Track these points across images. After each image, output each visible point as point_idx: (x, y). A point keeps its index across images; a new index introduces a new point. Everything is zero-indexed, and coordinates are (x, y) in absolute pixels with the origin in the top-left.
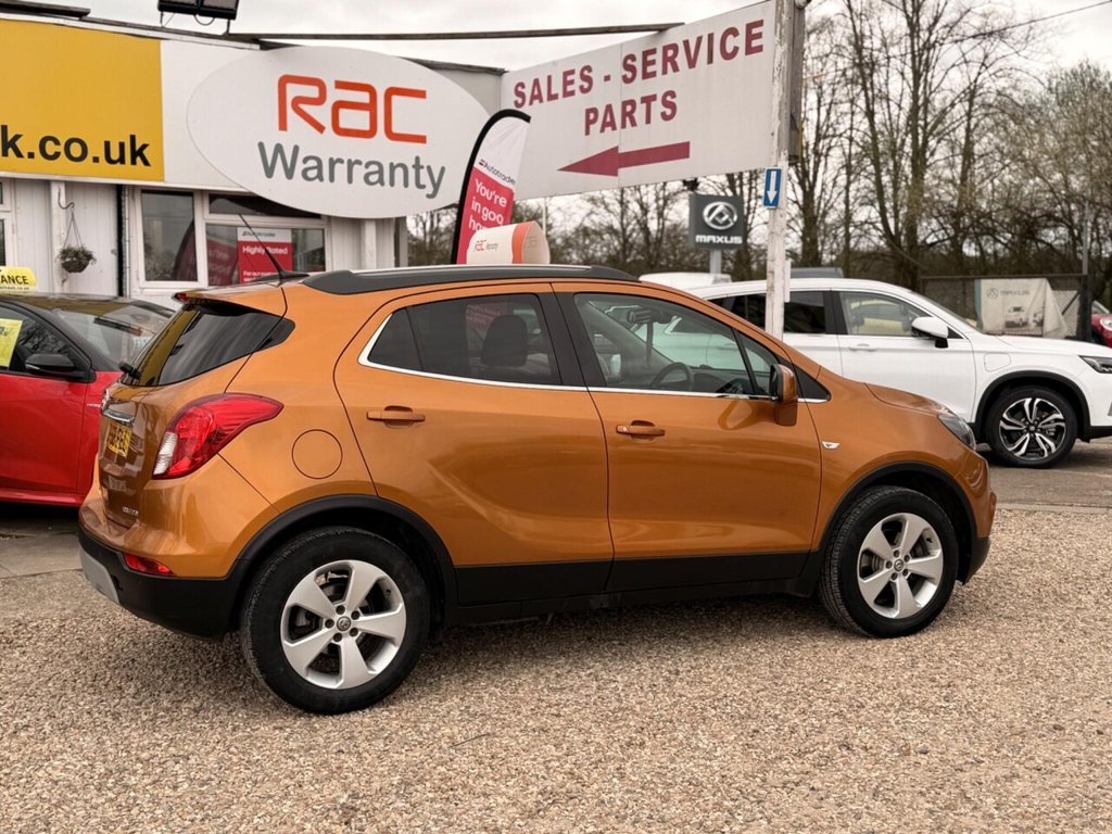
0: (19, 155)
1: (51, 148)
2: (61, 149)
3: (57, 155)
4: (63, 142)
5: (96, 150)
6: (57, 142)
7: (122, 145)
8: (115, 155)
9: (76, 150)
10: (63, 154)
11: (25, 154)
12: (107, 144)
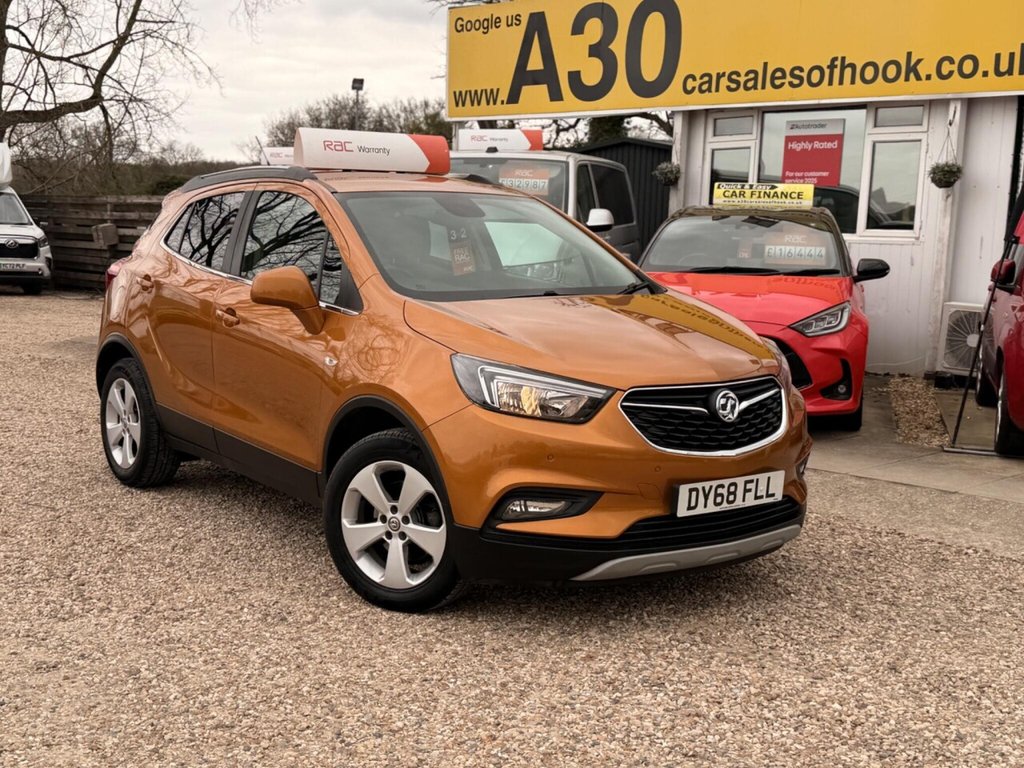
0: (918, 78)
1: (946, 68)
2: (954, 67)
3: (951, 73)
4: (957, 61)
5: (987, 64)
6: (952, 61)
7: (1012, 55)
8: (1004, 67)
9: (968, 67)
10: (956, 74)
11: (923, 76)
12: (998, 57)
